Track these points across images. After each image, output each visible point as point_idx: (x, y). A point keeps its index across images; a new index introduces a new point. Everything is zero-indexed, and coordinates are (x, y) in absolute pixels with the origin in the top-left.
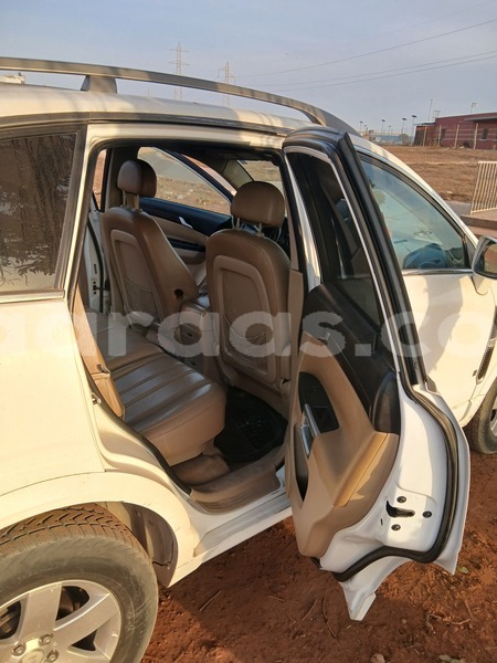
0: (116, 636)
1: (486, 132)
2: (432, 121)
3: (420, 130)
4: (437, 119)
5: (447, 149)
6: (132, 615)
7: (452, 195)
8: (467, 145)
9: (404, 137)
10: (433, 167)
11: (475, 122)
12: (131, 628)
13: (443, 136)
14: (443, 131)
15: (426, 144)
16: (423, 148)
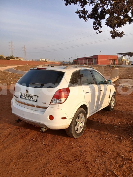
1: (89, 61)
3: (74, 61)
4: (78, 58)
9: (69, 62)
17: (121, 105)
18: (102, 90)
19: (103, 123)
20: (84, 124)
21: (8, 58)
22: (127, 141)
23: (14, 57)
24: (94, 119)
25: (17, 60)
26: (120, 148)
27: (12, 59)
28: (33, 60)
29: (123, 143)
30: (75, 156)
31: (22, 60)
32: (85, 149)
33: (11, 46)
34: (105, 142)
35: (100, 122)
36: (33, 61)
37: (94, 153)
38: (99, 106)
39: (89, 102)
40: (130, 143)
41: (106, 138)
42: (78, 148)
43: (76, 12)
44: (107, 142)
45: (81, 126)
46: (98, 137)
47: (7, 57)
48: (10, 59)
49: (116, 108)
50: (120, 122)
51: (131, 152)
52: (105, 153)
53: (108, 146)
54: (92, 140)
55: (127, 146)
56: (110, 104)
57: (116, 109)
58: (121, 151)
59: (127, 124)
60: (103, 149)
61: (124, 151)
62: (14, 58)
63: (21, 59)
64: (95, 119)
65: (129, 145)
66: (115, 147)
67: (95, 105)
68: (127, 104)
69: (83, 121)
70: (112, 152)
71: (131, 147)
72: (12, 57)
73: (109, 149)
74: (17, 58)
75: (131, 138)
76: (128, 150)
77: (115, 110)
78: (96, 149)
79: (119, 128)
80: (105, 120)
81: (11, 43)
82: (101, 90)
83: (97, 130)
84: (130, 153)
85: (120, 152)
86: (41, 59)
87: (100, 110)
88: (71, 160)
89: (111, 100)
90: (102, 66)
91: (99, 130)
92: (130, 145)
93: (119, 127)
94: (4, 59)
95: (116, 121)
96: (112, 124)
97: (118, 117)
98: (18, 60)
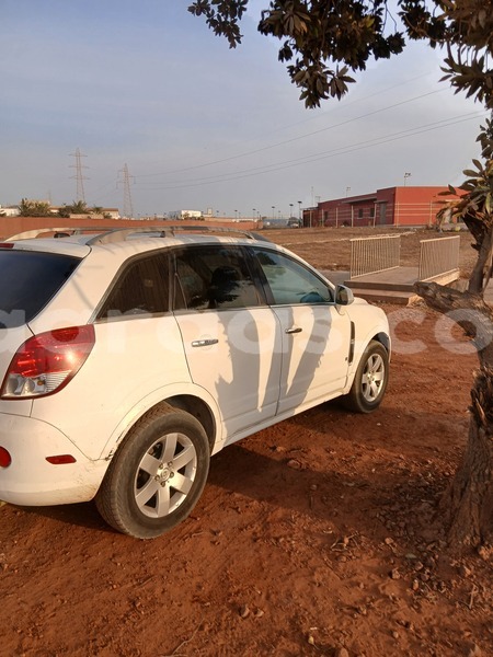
0: (195, 470)
1: (361, 211)
2: (316, 205)
3: (306, 214)
4: (320, 204)
5: (330, 229)
6: (201, 458)
7: (338, 266)
8: (347, 223)
9: (293, 220)
10: (321, 244)
11: (351, 204)
12: (201, 466)
13: (326, 218)
14: (326, 214)
15: (313, 225)
16: (311, 229)
17: (421, 387)
18: (299, 330)
19: (304, 467)
20: (193, 479)
21: (64, 213)
22: (365, 557)
23: (87, 206)
24: (274, 448)
25: (95, 216)
26: (318, 592)
27: (79, 216)
28: (158, 216)
29: (341, 566)
30: (99, 621)
31: (115, 216)
32: (158, 591)
33: (79, 167)
34: (270, 556)
35: (292, 462)
36: (156, 219)
37: (188, 610)
38: (290, 395)
39: (221, 385)
40: (375, 565)
41: (277, 539)
42: (130, 585)
43: (191, 9)
44: (275, 556)
45: (178, 488)
46: (248, 533)
47: (60, 209)
48: (72, 216)
49: (393, 402)
50: (377, 465)
51: (357, 610)
52: (240, 611)
53: (269, 580)
54: (211, 548)
55: (354, 579)
56: (359, 386)
57: (393, 405)
58: (314, 604)
59: (405, 473)
60: (237, 593)
61: (329, 604)
62: (85, 213)
63: (111, 214)
64: (279, 449)
65: (366, 574)
66: (300, 584)
67: (262, 392)
68: (454, 382)
69: (191, 462)
70: (273, 607)
71: (371, 585)
72: (78, 209)
73: (263, 596)
74: (98, 210)
75: (388, 541)
76: (351, 603)
77: (385, 411)
78: (211, 592)
79: (360, 494)
80: (321, 452)
81: (78, 155)
82: (294, 328)
83: (260, 500)
84: (352, 616)
85: (311, 608)
86: (183, 213)
87: (298, 411)
88: (71, 641)
89: (364, 368)
90: (408, 230)
91: (270, 500)
92: (373, 576)
93: (363, 486)
94: (52, 215)
95: (366, 458)
96: (343, 470)
97: (384, 439)
98: (101, 217)
